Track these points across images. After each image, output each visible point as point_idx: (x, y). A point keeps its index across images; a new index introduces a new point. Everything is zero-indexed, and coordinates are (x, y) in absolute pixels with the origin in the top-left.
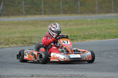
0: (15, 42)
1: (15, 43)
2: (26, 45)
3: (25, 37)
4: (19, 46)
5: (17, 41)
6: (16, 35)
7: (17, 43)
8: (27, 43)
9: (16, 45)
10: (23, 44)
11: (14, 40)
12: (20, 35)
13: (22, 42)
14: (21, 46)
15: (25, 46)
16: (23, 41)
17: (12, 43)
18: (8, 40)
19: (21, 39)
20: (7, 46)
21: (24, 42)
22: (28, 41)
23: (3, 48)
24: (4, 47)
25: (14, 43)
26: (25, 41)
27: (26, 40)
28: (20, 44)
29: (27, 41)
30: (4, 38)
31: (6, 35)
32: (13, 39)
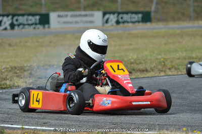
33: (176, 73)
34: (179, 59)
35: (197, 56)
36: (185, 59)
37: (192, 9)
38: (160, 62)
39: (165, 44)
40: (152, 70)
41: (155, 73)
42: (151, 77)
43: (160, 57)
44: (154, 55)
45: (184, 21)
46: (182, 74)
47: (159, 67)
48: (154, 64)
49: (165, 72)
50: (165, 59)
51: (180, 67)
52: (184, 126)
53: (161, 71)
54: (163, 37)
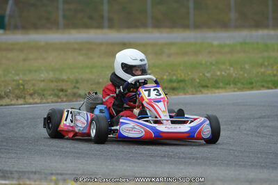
0: (40, 91)
1: (39, 94)
2: (65, 100)
3: (63, 81)
4: (49, 100)
5: (45, 90)
6: (42, 75)
7: (43, 95)
8: (66, 95)
9: (42, 99)
10: (58, 96)
11: (36, 88)
12: (51, 75)
13: (56, 92)
14: (52, 102)
15: (62, 101)
16: (57, 89)
17: (31, 95)
18: (22, 87)
19: (53, 85)
20: (21, 101)
21: (61, 93)
22: (69, 91)
23: (12, 105)
24: (13, 102)
25: (36, 95)
26: (62, 90)
27: (64, 88)
28: (51, 97)
29: (66, 91)
30: (14, 81)
31: (18, 75)
32: (34, 85)
33: (39, 101)
34: (43, 81)
35: (69, 78)
36: (52, 81)
37: (61, 13)
38: (18, 85)
39: (25, 60)
40: (7, 95)
41: (11, 100)
42: (5, 105)
43: (17, 78)
44: (10, 75)
45: (50, 29)
46: (48, 103)
47: (17, 92)
48: (10, 88)
49: (24, 98)
50: (24, 81)
51: (45, 93)
52: (52, 174)
53: (18, 97)
54: (21, 50)
